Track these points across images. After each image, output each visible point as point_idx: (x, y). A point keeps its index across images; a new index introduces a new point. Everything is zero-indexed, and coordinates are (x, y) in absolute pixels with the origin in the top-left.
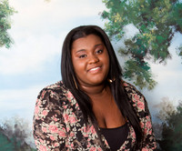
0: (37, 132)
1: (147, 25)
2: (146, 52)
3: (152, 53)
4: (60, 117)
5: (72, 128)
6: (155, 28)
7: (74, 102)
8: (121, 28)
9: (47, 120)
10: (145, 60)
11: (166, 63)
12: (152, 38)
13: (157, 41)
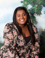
0: (5, 36)
1: (34, 5)
2: (34, 13)
3: (36, 13)
4: (12, 32)
5: (15, 36)
6: (37, 6)
7: (16, 28)
8: (27, 6)
9: (8, 33)
10: (34, 15)
11: (40, 16)
12: (36, 9)
13: (38, 10)
